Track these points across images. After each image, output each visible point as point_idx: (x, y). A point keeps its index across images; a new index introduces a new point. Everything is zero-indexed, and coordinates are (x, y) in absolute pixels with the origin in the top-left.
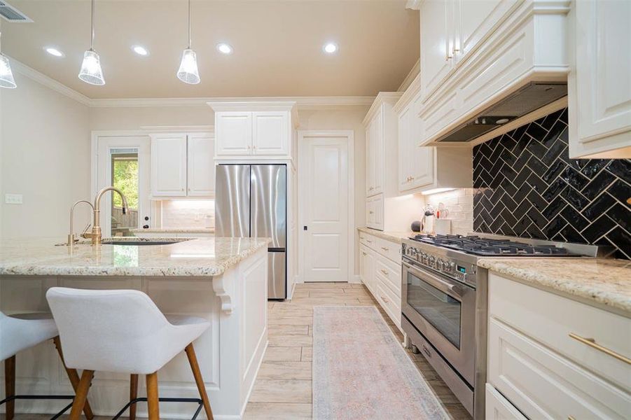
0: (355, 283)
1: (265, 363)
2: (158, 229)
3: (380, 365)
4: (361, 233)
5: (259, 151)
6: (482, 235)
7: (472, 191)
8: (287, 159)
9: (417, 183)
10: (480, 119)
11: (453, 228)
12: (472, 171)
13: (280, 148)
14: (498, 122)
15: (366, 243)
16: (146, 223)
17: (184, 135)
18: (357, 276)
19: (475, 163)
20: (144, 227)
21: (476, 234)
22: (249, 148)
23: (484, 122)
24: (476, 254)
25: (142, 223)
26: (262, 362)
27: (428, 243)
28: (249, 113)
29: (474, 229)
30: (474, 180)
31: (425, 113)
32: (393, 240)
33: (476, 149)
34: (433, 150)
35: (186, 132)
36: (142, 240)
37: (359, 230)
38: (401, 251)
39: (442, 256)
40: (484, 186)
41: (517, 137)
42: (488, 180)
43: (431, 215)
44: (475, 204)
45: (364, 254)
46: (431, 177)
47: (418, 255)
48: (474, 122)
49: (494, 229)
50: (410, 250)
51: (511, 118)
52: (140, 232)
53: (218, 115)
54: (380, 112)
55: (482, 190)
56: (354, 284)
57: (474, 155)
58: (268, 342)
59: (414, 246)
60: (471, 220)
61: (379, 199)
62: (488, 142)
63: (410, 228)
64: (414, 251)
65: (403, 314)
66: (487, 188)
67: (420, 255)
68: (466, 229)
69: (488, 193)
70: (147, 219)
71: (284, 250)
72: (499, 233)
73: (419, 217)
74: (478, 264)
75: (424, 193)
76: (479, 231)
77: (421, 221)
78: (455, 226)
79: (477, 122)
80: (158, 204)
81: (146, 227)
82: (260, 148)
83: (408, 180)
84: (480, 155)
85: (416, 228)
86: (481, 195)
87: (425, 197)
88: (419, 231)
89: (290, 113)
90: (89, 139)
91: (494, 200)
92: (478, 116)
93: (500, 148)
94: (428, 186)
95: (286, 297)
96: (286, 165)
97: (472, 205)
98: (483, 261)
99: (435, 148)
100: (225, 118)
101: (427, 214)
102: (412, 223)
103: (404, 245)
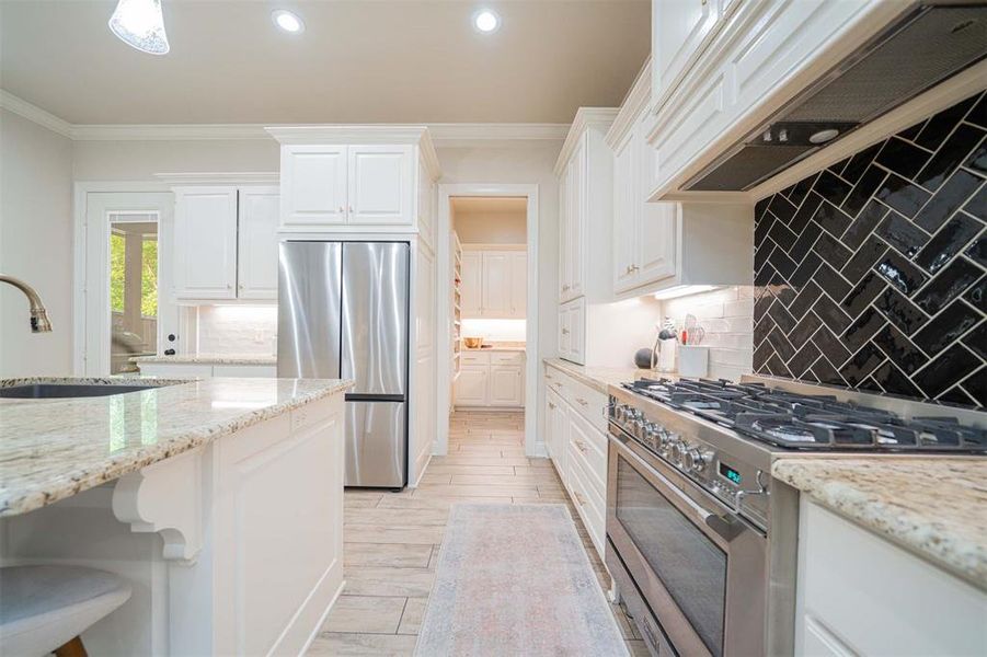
0: (538, 455)
1: (323, 637)
2: (188, 357)
3: (557, 648)
4: (549, 368)
5: (359, 218)
6: (771, 381)
7: (751, 292)
8: (412, 232)
9: (644, 276)
10: (775, 129)
11: (712, 364)
12: (752, 251)
13: (398, 212)
14: (815, 138)
15: (556, 387)
16: (171, 345)
17: (232, 190)
18: (540, 443)
19: (759, 235)
20: (167, 353)
21: (759, 378)
22: (341, 211)
23: (783, 137)
24: (766, 441)
25: (163, 344)
26: (317, 636)
27: (658, 399)
28: (341, 148)
29: (756, 366)
30: (756, 269)
31: (659, 132)
32: (595, 386)
33: (760, 207)
34: (675, 210)
35: (235, 184)
36: (96, 381)
37: (545, 363)
38: (607, 410)
39: (685, 433)
40: (777, 281)
41: (851, 176)
42: (786, 267)
43: (670, 337)
44: (757, 317)
45: (552, 406)
46: (671, 264)
47: (636, 425)
48: (761, 137)
49: (797, 370)
50: (623, 410)
51: (845, 128)
52: (158, 362)
53: (286, 150)
54: (581, 147)
55: (770, 290)
56: (535, 458)
57: (757, 219)
58: (344, 583)
59: (631, 404)
60: (749, 348)
61: (578, 308)
62: (786, 192)
63: (633, 361)
64: (630, 414)
65: (608, 536)
66: (783, 287)
67: (641, 425)
68: (737, 367)
69: (785, 296)
70: (172, 338)
71: (403, 399)
72: (808, 378)
73: (649, 342)
74: (773, 473)
75: (660, 295)
76: (764, 372)
77: (653, 348)
78: (716, 360)
79: (768, 138)
80: (192, 311)
81: (171, 352)
82: (362, 212)
83: (629, 271)
84: (769, 218)
85: (644, 361)
86: (769, 299)
87: (662, 303)
88: (649, 367)
89: (417, 148)
90: (71, 195)
91: (798, 309)
92: (772, 121)
93: (814, 200)
94: (665, 280)
95: (406, 484)
96: (408, 243)
97: (752, 320)
98: (786, 466)
99: (679, 205)
100: (297, 156)
101: (663, 336)
102: (636, 351)
103: (612, 400)
